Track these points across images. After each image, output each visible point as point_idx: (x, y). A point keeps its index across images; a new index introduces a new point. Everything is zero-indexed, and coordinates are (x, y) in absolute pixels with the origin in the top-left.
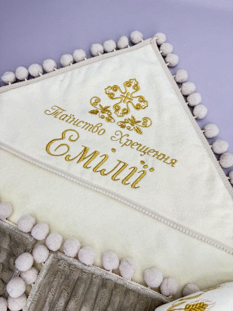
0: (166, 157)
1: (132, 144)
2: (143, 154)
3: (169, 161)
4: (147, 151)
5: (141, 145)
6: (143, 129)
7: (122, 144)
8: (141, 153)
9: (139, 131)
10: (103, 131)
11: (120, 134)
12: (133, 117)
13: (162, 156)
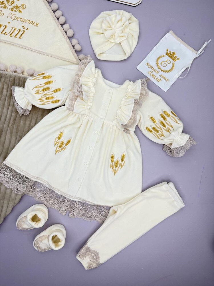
0: (33, 23)
1: (17, 19)
2: (23, 22)
3: (35, 24)
4: (25, 21)
5: (22, 18)
6: (22, 10)
7: (12, 20)
8: (22, 22)
9: (20, 12)
10: (3, 14)
11: (11, 14)
12: (16, 5)
13: (32, 22)
